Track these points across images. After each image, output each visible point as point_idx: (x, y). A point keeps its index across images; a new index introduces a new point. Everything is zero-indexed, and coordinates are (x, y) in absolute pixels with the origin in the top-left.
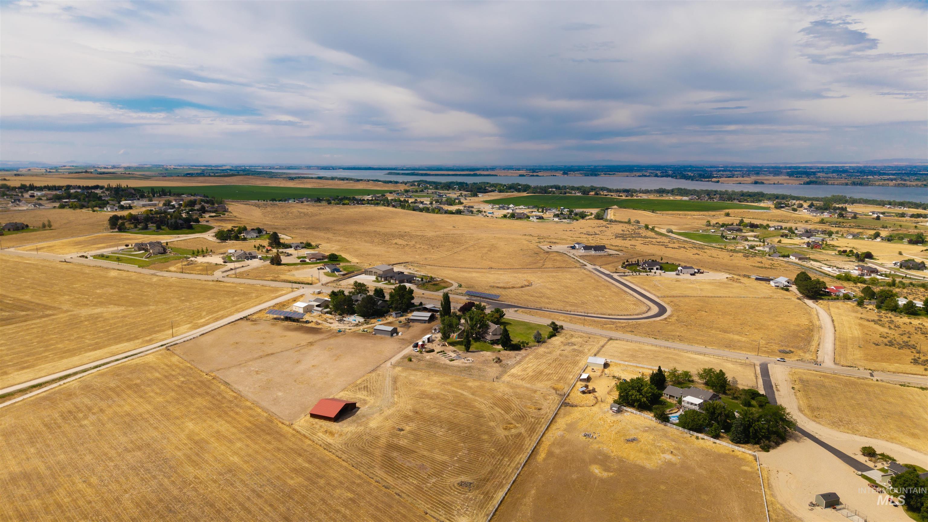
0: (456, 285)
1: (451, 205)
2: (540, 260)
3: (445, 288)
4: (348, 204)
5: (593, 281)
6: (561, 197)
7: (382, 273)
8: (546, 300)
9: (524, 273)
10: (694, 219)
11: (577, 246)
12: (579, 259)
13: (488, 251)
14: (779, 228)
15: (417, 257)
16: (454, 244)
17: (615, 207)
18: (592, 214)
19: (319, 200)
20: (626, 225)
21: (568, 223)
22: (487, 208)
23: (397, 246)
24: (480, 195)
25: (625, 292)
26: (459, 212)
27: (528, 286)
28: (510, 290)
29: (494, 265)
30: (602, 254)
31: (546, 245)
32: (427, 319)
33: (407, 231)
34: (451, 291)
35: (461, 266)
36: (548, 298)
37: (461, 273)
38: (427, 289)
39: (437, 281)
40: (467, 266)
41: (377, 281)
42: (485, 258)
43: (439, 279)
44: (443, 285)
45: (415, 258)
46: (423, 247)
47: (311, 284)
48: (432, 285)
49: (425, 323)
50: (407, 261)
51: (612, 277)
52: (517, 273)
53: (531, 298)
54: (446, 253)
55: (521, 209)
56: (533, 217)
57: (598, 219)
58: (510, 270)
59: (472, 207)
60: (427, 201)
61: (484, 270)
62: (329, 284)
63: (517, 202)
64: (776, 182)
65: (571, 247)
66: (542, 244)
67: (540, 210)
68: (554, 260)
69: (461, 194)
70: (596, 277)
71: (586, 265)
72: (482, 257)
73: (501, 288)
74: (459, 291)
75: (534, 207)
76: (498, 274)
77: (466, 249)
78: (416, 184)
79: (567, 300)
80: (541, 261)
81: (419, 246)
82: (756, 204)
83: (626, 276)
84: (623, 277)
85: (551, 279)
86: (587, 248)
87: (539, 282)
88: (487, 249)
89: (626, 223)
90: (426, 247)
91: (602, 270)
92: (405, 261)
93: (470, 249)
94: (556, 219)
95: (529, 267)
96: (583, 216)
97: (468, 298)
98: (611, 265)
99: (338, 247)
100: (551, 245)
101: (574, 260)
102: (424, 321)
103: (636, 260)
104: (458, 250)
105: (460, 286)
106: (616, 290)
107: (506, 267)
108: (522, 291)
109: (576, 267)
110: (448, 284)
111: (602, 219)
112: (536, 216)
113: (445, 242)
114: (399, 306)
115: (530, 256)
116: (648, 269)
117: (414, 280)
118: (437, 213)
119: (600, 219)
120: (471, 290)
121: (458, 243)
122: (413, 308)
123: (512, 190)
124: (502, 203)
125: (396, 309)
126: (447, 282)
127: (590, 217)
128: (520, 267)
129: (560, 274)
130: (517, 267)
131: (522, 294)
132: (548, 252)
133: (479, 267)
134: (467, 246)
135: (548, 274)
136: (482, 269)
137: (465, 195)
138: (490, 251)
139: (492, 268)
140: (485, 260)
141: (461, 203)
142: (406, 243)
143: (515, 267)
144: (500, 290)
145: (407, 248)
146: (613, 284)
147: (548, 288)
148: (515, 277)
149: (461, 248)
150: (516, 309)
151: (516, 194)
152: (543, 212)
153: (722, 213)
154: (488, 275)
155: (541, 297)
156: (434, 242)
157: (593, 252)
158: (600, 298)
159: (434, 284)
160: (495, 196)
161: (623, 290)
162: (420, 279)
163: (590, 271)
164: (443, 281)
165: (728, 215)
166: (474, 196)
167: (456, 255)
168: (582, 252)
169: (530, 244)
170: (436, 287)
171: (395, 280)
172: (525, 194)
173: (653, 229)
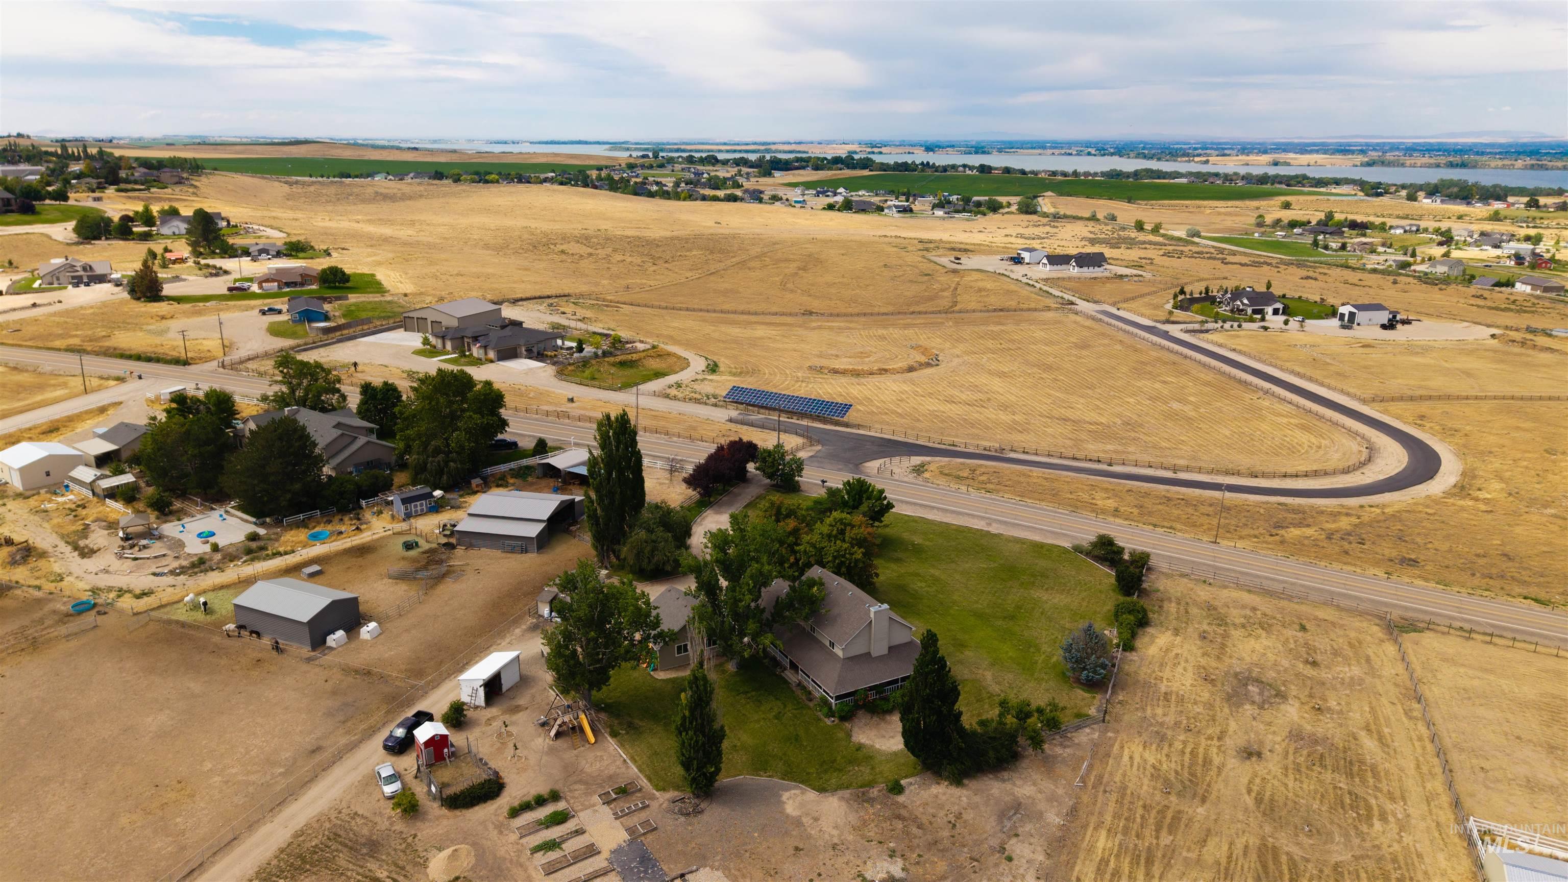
0: (698, 364)
1: (717, 188)
2: (943, 290)
3: (658, 375)
4: (497, 182)
5: (1118, 347)
6: (938, 177)
7: (455, 323)
8: (1004, 417)
9: (906, 326)
10: (1219, 214)
11: (1026, 256)
12: (1045, 288)
13: (799, 269)
14: (1414, 228)
15: (605, 282)
16: (712, 252)
17: (1049, 193)
18: (1009, 205)
19: (439, 176)
20: (1091, 224)
21: (968, 220)
22: (795, 194)
23: (564, 257)
24: (777, 174)
25: (1245, 383)
26: (733, 199)
27: (928, 365)
28: (876, 379)
29: (816, 305)
30: (1100, 275)
31: (945, 255)
32: (533, 530)
33: (603, 227)
34: (679, 385)
35: (726, 307)
36: (1004, 407)
37: (724, 328)
38: (593, 381)
39: (636, 351)
40: (741, 308)
41: (430, 351)
42: (790, 286)
43: (640, 346)
44: (654, 364)
45: (597, 284)
46: (629, 259)
47: (186, 363)
48: (614, 365)
49: (524, 550)
50: (566, 292)
51: (1166, 335)
52: (885, 327)
53: (953, 410)
54: (689, 274)
55: (862, 195)
56: (889, 207)
57: (1027, 212)
58: (863, 319)
59: (761, 192)
60: (669, 182)
61: (789, 320)
62: (251, 365)
63: (852, 184)
64: (1312, 163)
65: (1012, 259)
66: (934, 253)
67: (903, 198)
68: (980, 290)
69: (740, 171)
70: (1121, 336)
71: (1072, 303)
72: (783, 284)
73: (844, 372)
74: (707, 388)
75: (891, 192)
76: (831, 328)
77: (742, 264)
78: (651, 155)
79: (1069, 414)
80: (945, 294)
81: (619, 257)
82: (1322, 190)
83: (1207, 331)
84: (1198, 335)
85: (990, 344)
86: (1056, 260)
87: (957, 351)
88: (793, 266)
89: (1088, 219)
90: (638, 260)
91: (1121, 313)
92: (560, 292)
93: (752, 264)
94: (939, 213)
95: (917, 309)
96: (995, 208)
97: (734, 414)
98: (1140, 302)
99: (391, 255)
100: (958, 254)
101: (1032, 289)
102: (518, 545)
103: (1201, 287)
104: (721, 266)
105: (713, 368)
106: (1209, 377)
107: (850, 310)
108: (913, 382)
109: (1048, 309)
110: (671, 360)
111: (1035, 212)
112: (896, 207)
113: (690, 250)
114: (433, 462)
115: (911, 281)
116: (1249, 311)
117: (556, 348)
118: (684, 200)
119: (1031, 213)
120: (748, 383)
121: (721, 251)
122: (503, 468)
123: (839, 166)
124: (822, 188)
125: (419, 475)
126: (669, 354)
127: (1007, 210)
128: (890, 309)
129: (1010, 327)
130: (883, 310)
131: (916, 393)
132: (955, 271)
133: (774, 309)
134: (744, 257)
135: (976, 329)
136: (783, 314)
137: (748, 174)
138: (804, 269)
139: (811, 313)
140: (792, 291)
141: (739, 186)
142: (590, 250)
143: (876, 310)
144: (843, 380)
145: (584, 263)
146: (1186, 357)
147: (990, 372)
148: (882, 338)
149: (729, 263)
150: (917, 460)
151: (847, 173)
152: (907, 201)
153: (1272, 202)
154: (801, 331)
155: (981, 404)
156: (661, 249)
157: (1073, 270)
158: (1176, 405)
159: (622, 364)
160: (808, 175)
161: (1230, 376)
162: (574, 344)
163: (1093, 318)
164: (655, 352)
165: (1287, 206)
166: (764, 176)
167: (712, 278)
168: (1046, 270)
169: (904, 254)
170: (629, 372)
171: (485, 347)
172: (866, 173)
173: (1156, 230)
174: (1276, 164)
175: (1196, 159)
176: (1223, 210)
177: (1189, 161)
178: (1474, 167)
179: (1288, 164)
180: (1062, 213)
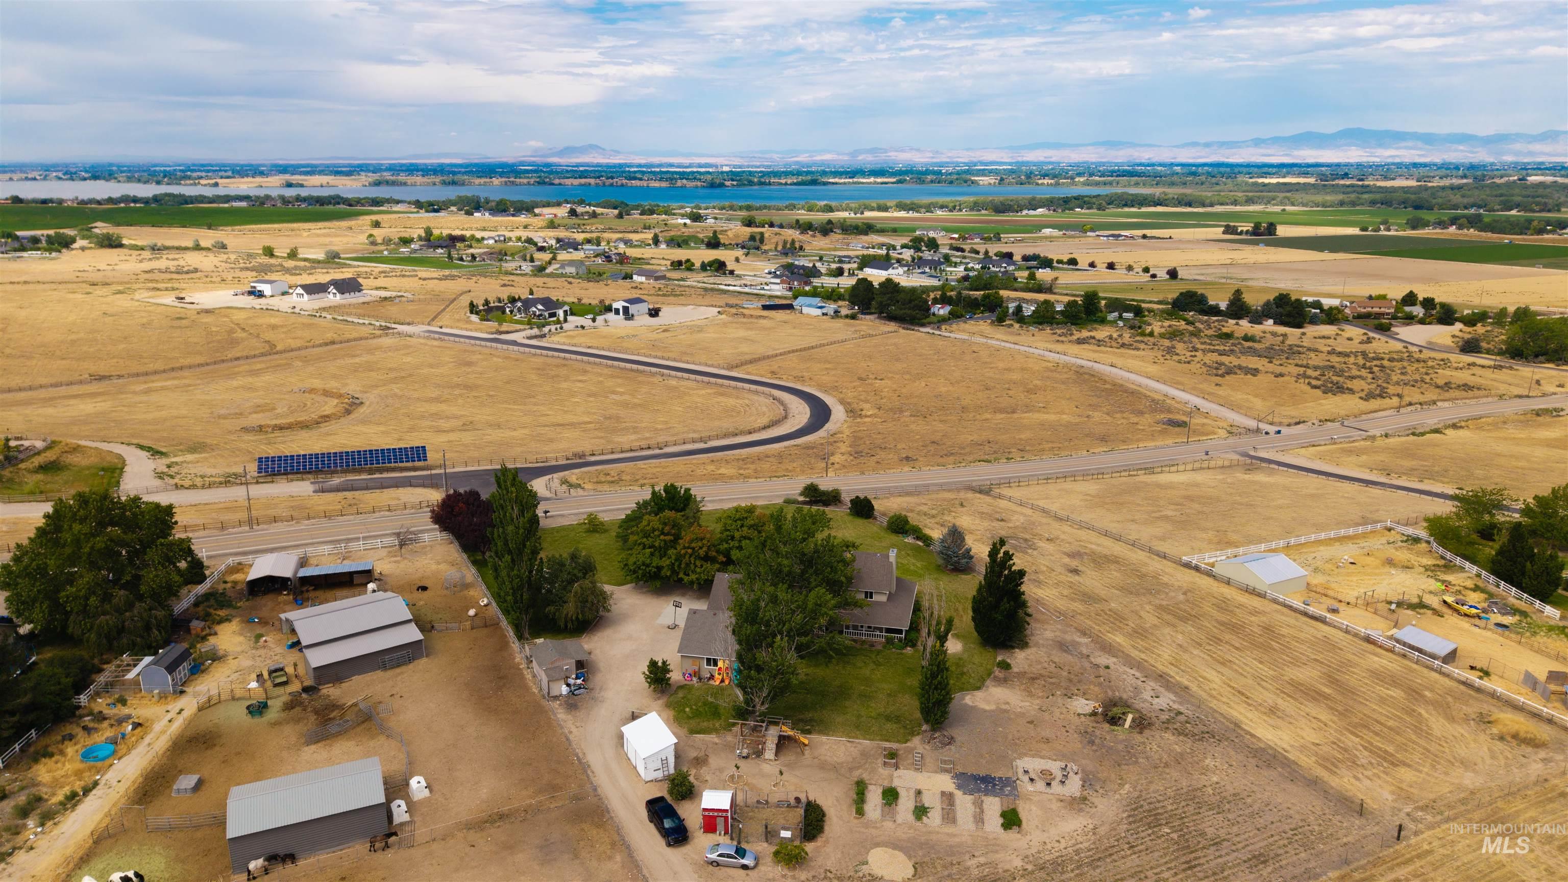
2: (231, 332)
11: (265, 288)
12: (337, 317)
14: (502, 238)
27: (356, 404)
43: (38, 444)
44: (81, 460)
48: (34, 471)
64: (325, 184)
65: (248, 294)
68: (272, 327)
71: (389, 328)
73: (290, 427)
80: (241, 335)
83: (544, 336)
89: (195, 249)
91: (448, 331)
96: (66, 243)
98: (445, 319)
105: (154, 450)
110: (92, 452)
116: (546, 314)
126: (80, 447)
128: (201, 358)
130: (196, 361)
143: (185, 362)
157: (335, 299)
159: (44, 468)
163: (433, 339)
173: (293, 255)
174: (289, 185)
175: (203, 182)
176: (318, 232)
177: (195, 184)
178: (463, 184)
179: (302, 186)
180: (159, 244)
